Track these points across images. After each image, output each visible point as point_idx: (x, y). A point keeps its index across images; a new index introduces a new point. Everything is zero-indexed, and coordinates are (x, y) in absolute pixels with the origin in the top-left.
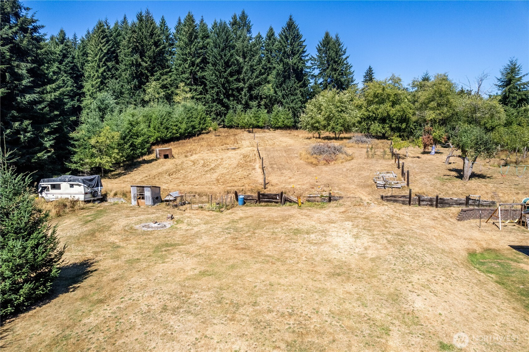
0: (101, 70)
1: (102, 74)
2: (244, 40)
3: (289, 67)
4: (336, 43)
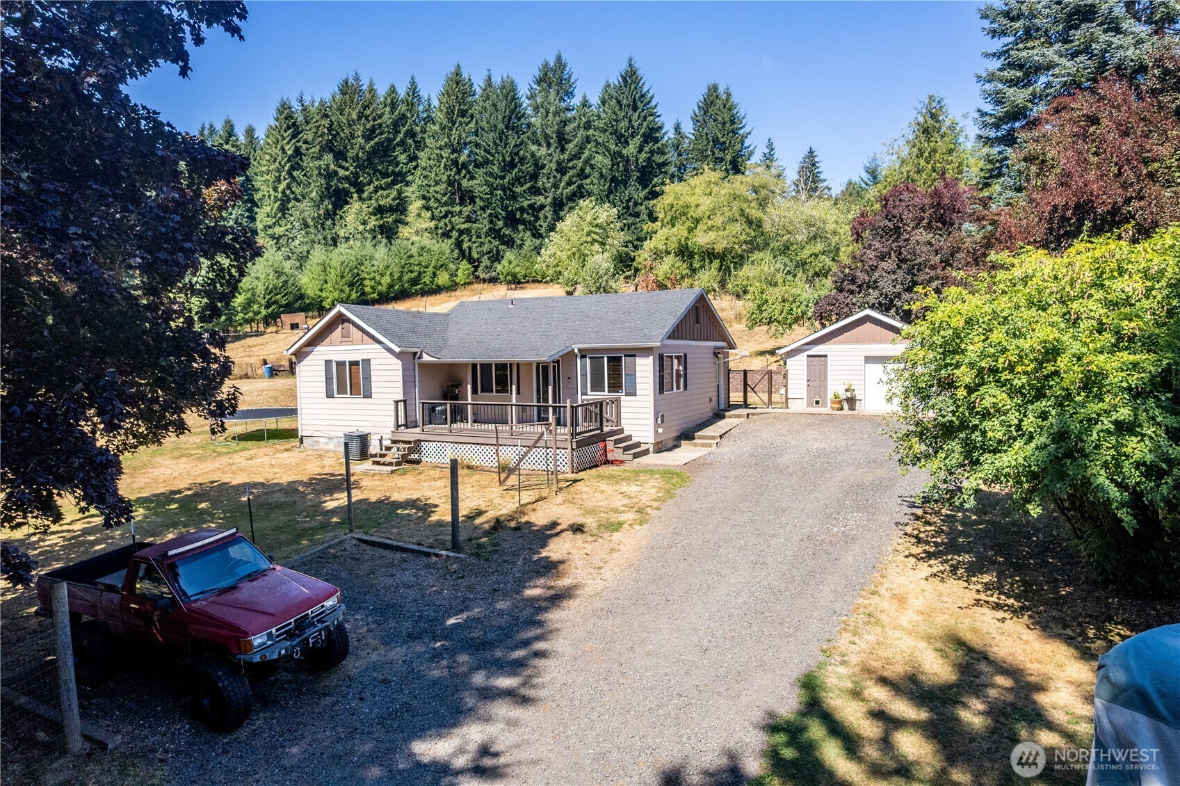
0: (282, 187)
1: (283, 192)
2: (547, 112)
3: (628, 160)
4: (725, 106)
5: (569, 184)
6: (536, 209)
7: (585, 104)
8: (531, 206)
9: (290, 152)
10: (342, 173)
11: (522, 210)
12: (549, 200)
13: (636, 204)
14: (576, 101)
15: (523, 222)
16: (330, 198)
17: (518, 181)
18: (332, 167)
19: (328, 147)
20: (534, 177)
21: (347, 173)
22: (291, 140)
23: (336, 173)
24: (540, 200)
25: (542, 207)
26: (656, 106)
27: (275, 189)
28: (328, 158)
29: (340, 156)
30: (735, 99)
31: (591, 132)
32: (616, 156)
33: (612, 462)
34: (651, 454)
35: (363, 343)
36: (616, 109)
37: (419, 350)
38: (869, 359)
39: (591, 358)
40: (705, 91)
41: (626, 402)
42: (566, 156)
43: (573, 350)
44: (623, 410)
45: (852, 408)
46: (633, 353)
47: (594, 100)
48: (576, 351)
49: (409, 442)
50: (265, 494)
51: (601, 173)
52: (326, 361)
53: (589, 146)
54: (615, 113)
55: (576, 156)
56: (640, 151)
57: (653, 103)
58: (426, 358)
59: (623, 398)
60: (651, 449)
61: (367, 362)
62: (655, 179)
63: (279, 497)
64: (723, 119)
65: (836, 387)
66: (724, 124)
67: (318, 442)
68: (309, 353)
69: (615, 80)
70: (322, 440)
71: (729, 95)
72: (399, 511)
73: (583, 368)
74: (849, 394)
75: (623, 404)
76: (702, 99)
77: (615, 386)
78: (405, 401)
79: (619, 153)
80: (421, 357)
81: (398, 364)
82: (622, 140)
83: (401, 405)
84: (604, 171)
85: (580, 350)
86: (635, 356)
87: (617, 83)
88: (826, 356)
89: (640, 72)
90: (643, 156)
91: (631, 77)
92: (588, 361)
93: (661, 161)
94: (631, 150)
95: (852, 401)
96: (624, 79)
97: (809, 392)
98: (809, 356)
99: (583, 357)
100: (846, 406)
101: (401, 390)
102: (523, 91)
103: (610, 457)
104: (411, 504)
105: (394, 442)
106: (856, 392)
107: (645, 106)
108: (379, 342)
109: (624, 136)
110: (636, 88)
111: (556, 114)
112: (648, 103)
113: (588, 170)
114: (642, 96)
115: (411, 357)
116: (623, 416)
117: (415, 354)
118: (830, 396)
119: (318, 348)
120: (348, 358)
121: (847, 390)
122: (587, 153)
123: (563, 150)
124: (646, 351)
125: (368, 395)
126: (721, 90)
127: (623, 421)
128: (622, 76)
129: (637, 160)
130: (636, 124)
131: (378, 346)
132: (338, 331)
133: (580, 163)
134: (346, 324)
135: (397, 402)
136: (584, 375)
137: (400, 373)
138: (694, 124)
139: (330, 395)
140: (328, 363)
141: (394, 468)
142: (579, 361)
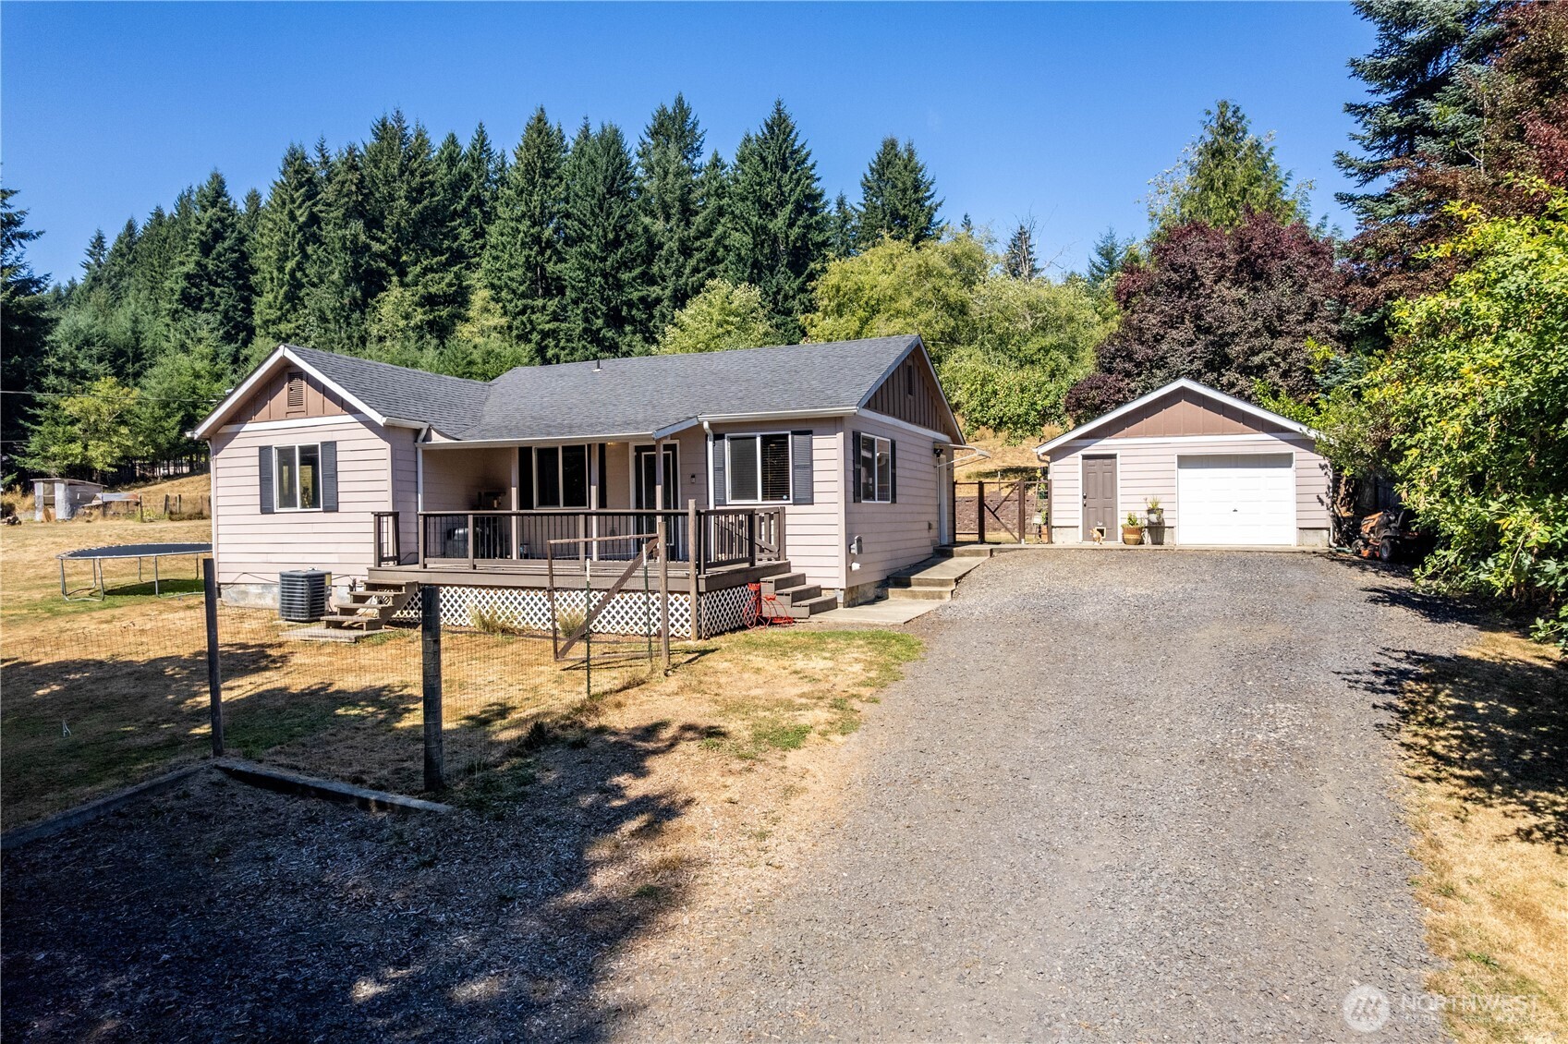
1: (292, 274)
2: (666, 173)
3: (775, 239)
4: (906, 167)
5: (696, 270)
6: (649, 304)
7: (717, 163)
8: (643, 299)
9: (302, 220)
10: (376, 247)
11: (630, 304)
12: (668, 292)
13: (786, 298)
14: (704, 159)
15: (632, 321)
16: (358, 281)
17: (625, 265)
18: (363, 237)
19: (356, 211)
20: (649, 260)
21: (383, 248)
22: (304, 202)
23: (368, 247)
24: (655, 291)
25: (658, 301)
26: (814, 166)
27: (281, 269)
28: (357, 226)
29: (374, 223)
30: (920, 159)
31: (726, 201)
32: (760, 231)
33: (772, 622)
34: (840, 608)
35: (324, 414)
36: (760, 169)
37: (425, 426)
38: (1185, 461)
39: (732, 439)
40: (879, 147)
41: (796, 516)
42: (692, 232)
43: (701, 425)
44: (789, 530)
45: (1158, 540)
46: (808, 427)
47: (730, 159)
48: (706, 425)
49: (398, 588)
50: (97, 680)
51: (739, 255)
52: (262, 449)
53: (722, 221)
54: (758, 174)
55: (706, 233)
56: (791, 225)
57: (809, 163)
58: (437, 439)
59: (789, 509)
60: (840, 600)
61: (330, 446)
62: (812, 265)
63: (120, 687)
64: (904, 183)
65: (1130, 505)
66: (904, 191)
67: (245, 593)
68: (232, 436)
69: (757, 130)
70: (253, 589)
71: (911, 154)
72: (340, 711)
73: (718, 456)
74: (1153, 518)
75: (789, 519)
76: (876, 159)
77: (776, 487)
78: (395, 515)
79: (764, 228)
80: (428, 438)
81: (382, 449)
82: (767, 209)
83: (388, 524)
84: (743, 253)
85: (712, 425)
86: (810, 432)
87: (760, 134)
88: (1113, 457)
89: (791, 121)
90: (796, 231)
91: (779, 127)
92: (727, 444)
93: (820, 239)
94: (777, 224)
95: (1157, 530)
96: (770, 128)
97: (1086, 516)
98: (1085, 457)
99: (718, 437)
100: (1147, 538)
101: (388, 496)
102: (633, 143)
103: (767, 611)
104: (373, 696)
105: (372, 587)
106: (1165, 515)
107: (798, 164)
108: (352, 410)
109: (770, 205)
110: (785, 140)
111: (677, 175)
112: (803, 162)
113: (721, 252)
114: (793, 152)
115: (411, 437)
116: (789, 540)
117: (417, 432)
118: (1122, 520)
119: (248, 427)
120: (298, 441)
121: (1150, 511)
122: (720, 230)
123: (688, 224)
124: (831, 424)
125: (332, 508)
126: (901, 147)
127: (789, 551)
128: (767, 125)
129: (787, 237)
130: (787, 190)
131: (350, 418)
132: (283, 394)
133: (710, 243)
134: (296, 382)
135: (379, 516)
136: (719, 469)
137: (388, 464)
138: (865, 192)
139: (266, 509)
140: (264, 451)
141: (365, 633)
142: (710, 444)
